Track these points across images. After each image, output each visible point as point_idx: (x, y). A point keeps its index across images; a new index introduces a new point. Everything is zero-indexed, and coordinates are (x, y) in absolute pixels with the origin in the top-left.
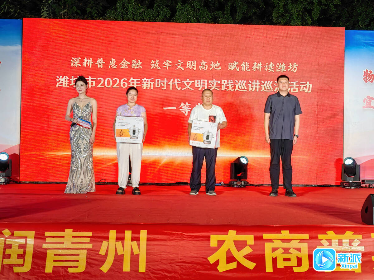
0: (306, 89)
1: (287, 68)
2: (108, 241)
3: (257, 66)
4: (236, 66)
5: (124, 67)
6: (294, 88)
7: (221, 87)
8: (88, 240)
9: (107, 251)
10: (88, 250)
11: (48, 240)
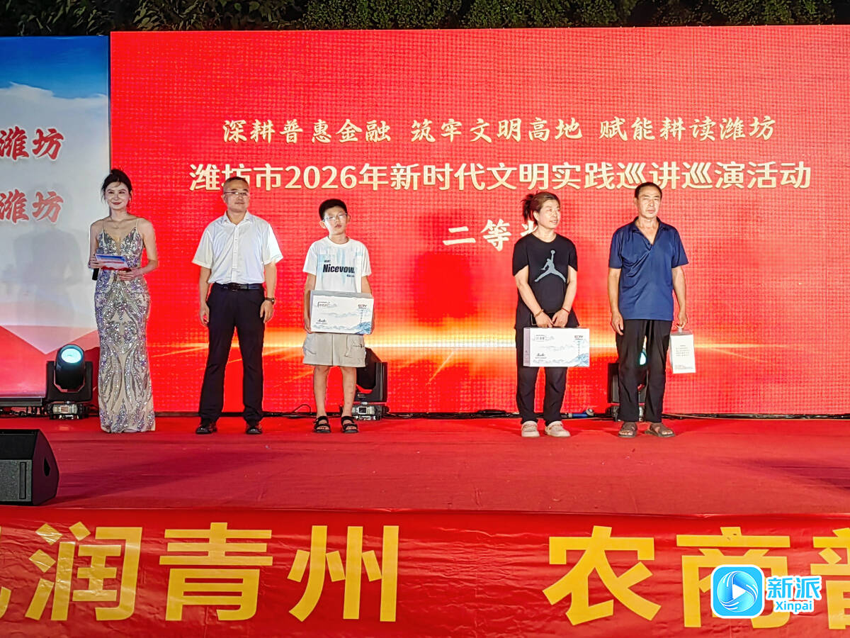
0: (796, 179)
1: (747, 128)
2: (309, 551)
3: (673, 127)
4: (619, 128)
5: (348, 140)
6: (767, 177)
7: (584, 180)
8: (263, 547)
9: (307, 572)
10: (263, 569)
11: (172, 547)
